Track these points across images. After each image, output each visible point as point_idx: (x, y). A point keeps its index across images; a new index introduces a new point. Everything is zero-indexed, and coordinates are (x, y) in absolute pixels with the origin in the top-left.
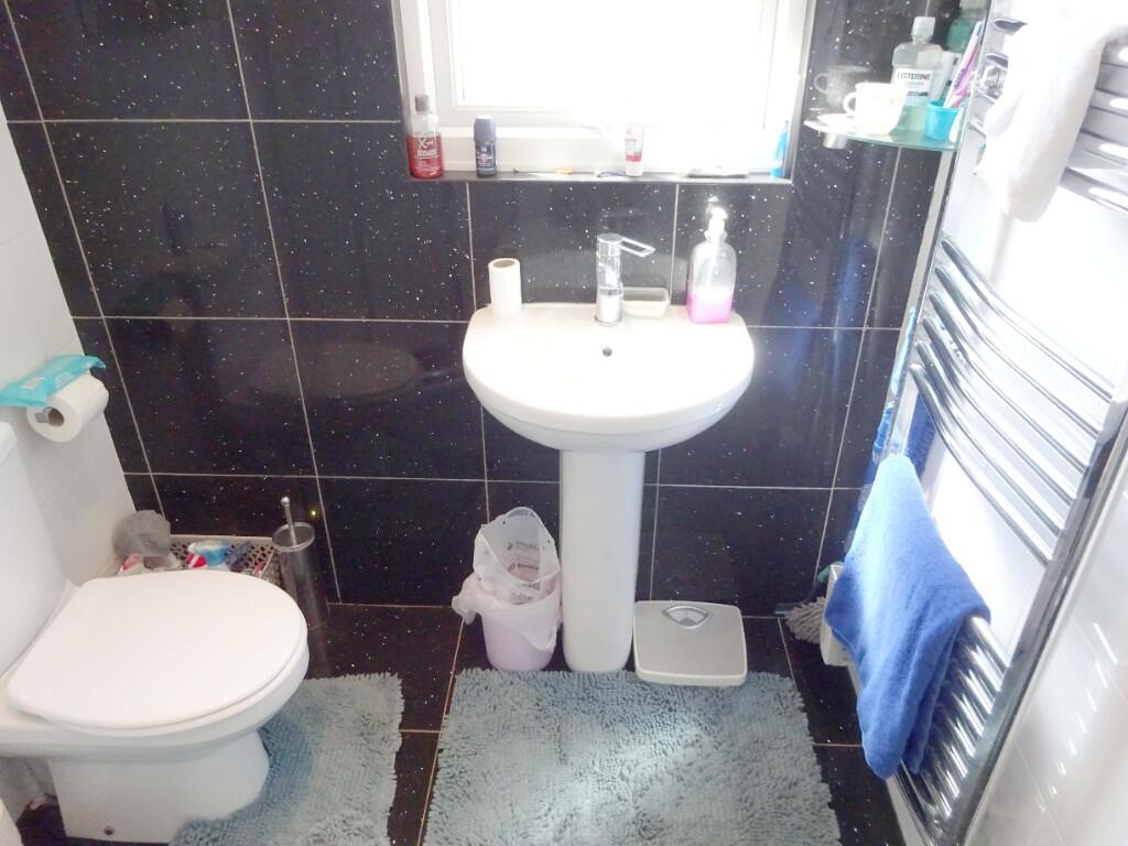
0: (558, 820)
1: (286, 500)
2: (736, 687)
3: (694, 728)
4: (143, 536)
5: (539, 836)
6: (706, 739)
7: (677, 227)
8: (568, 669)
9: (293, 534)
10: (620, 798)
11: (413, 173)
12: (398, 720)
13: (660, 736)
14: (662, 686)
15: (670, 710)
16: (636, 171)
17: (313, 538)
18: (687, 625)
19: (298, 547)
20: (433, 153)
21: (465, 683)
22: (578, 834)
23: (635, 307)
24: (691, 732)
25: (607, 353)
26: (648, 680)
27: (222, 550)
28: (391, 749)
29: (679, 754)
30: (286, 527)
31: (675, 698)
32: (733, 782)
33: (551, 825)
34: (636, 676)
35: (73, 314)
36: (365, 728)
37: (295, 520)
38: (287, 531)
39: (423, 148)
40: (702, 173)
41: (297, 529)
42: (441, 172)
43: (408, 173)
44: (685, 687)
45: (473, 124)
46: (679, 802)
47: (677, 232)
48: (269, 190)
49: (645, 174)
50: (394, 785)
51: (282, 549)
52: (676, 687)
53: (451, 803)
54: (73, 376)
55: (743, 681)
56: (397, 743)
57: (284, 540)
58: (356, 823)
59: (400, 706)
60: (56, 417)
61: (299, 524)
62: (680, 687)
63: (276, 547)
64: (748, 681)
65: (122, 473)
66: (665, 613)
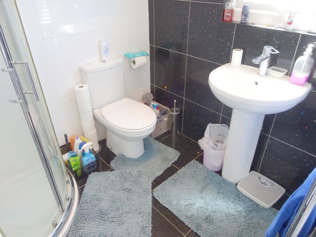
0: (188, 203)
1: (175, 101)
2: (264, 208)
3: (242, 209)
4: (147, 97)
5: (182, 203)
6: (243, 214)
7: (297, 49)
8: (221, 175)
9: (175, 110)
10: (207, 209)
11: (223, 20)
12: (173, 161)
13: (230, 203)
14: (242, 194)
15: (239, 200)
16: (290, 28)
17: (179, 112)
18: (264, 184)
19: (175, 113)
20: (229, 14)
21: (193, 163)
22: (190, 208)
23: (272, 72)
24: (241, 209)
25: (256, 84)
26: (239, 190)
27: (157, 106)
28: (167, 166)
29: (232, 211)
30: (174, 108)
31: (243, 199)
32: (241, 228)
33: (186, 203)
34: (236, 187)
35: (150, 44)
36: (165, 159)
37: (176, 107)
38: (174, 109)
39: (226, 12)
40: (312, 32)
41: (176, 110)
42: (231, 20)
43: (222, 19)
44: (249, 198)
45: (242, 7)
46: (221, 221)
47: (297, 51)
48: (190, 20)
49: (293, 30)
50: (162, 173)
51: (171, 113)
52: (246, 196)
53: (169, 183)
54: (141, 55)
55: (269, 208)
56: (169, 166)
57: (172, 111)
58: (148, 174)
59: (176, 159)
60: (134, 62)
61: (177, 109)
62: (247, 197)
63: (170, 112)
64: (270, 208)
65: (150, 84)
66: (259, 178)
